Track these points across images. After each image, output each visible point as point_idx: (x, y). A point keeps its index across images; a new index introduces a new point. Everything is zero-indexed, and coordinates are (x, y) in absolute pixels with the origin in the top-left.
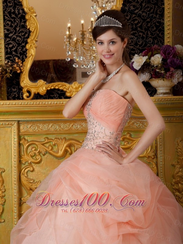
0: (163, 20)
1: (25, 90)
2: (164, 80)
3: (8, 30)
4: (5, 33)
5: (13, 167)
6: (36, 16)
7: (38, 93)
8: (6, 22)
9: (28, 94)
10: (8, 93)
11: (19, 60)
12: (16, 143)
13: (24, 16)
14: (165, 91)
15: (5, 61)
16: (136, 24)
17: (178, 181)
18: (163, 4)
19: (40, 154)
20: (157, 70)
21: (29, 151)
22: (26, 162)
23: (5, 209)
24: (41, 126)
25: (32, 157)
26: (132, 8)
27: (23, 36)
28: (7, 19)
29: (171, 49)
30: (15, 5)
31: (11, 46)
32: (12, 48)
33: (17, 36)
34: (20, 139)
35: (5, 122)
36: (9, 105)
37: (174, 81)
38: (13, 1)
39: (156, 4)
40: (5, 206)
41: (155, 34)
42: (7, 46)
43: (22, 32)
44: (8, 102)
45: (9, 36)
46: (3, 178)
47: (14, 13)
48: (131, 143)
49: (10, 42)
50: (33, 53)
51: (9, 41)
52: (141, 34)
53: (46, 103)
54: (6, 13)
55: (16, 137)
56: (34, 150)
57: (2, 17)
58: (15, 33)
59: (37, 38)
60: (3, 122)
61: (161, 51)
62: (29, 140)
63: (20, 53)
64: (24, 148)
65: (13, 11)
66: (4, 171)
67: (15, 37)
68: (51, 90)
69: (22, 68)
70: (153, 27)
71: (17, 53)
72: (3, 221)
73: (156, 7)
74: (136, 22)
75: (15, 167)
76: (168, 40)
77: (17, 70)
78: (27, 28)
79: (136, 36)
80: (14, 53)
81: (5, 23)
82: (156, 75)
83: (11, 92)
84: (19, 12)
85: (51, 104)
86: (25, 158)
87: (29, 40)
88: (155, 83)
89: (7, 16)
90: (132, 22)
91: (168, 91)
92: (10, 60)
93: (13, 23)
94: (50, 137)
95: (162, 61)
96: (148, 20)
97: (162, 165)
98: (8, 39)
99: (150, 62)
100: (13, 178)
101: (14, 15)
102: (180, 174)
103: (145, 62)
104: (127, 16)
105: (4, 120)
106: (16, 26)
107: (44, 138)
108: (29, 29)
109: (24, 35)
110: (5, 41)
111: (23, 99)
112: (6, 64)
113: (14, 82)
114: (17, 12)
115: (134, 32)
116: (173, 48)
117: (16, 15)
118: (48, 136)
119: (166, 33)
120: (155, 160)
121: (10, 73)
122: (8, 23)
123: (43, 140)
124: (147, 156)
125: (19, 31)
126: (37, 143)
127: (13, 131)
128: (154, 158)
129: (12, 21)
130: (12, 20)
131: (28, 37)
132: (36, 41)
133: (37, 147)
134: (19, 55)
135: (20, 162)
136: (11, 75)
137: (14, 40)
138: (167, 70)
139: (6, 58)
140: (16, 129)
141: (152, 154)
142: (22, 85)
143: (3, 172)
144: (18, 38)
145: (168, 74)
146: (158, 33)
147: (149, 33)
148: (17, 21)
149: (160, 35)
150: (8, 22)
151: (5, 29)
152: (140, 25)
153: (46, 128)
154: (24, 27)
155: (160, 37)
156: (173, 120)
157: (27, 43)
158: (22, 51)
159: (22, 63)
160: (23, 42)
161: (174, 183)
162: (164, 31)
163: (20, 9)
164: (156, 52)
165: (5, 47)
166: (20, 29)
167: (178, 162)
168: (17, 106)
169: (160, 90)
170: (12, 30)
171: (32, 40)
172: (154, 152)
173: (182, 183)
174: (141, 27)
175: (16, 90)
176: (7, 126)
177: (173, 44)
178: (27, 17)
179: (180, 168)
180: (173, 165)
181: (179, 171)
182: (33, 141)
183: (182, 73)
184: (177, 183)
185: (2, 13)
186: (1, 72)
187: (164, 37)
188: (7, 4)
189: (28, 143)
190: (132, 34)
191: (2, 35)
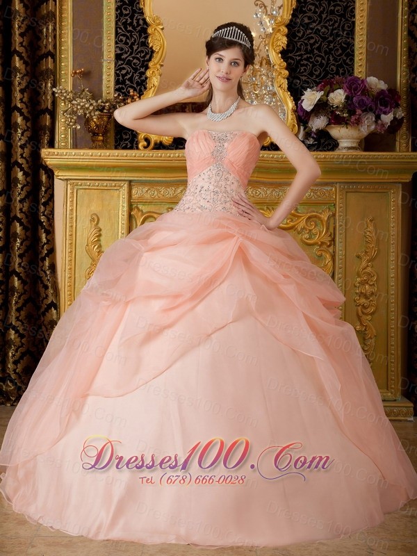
0: (353, 39)
1: (141, 136)
2: (347, 128)
3: (121, 49)
4: (116, 53)
6: (162, 29)
7: (161, 142)
8: (119, 37)
9: (145, 143)
10: (116, 142)
11: (135, 93)
12: (126, 214)
13: (147, 29)
14: (350, 145)
15: (115, 93)
16: (312, 45)
17: (365, 280)
18: (354, 16)
20: (338, 113)
24: (163, 190)
26: (306, 21)
27: (142, 58)
28: (120, 33)
29: (360, 82)
30: (134, 12)
31: (124, 72)
32: (126, 75)
33: (134, 58)
34: (131, 208)
35: (111, 182)
36: (118, 156)
37: (362, 129)
38: (130, 8)
39: (342, 16)
41: (340, 60)
42: (118, 72)
43: (142, 51)
44: (116, 152)
45: (123, 57)
47: (131, 24)
48: (296, 221)
49: (124, 66)
50: (156, 84)
51: (122, 64)
52: (319, 59)
53: (172, 155)
54: (119, 24)
55: (125, 205)
57: (114, 29)
58: (131, 54)
59: (162, 62)
60: (107, 182)
61: (345, 85)
62: (144, 211)
63: (137, 83)
64: (137, 222)
65: (129, 21)
67: (131, 59)
70: (338, 50)
71: (132, 82)
73: (343, 20)
74: (312, 41)
76: (359, 69)
78: (148, 47)
79: (311, 62)
80: (127, 82)
81: (117, 39)
82: (336, 120)
83: (121, 139)
84: (138, 23)
85: (178, 157)
87: (151, 64)
88: (336, 132)
89: (120, 28)
90: (306, 41)
91: (354, 145)
92: (123, 93)
93: (129, 39)
95: (345, 99)
96: (331, 39)
97: (342, 255)
98: (120, 62)
99: (328, 100)
101: (131, 27)
102: (369, 270)
103: (319, 100)
104: (299, 32)
105: (109, 178)
106: (133, 44)
107: (167, 209)
108: (151, 48)
109: (144, 57)
110: (116, 64)
111: (138, 148)
112: (116, 98)
114: (135, 22)
115: (309, 55)
116: (363, 81)
117: (134, 28)
119: (356, 59)
120: (331, 250)
122: (121, 39)
124: (320, 243)
125: (136, 50)
127: (121, 195)
128: (329, 246)
129: (128, 36)
130: (127, 34)
131: (150, 60)
132: (162, 66)
134: (135, 86)
137: (129, 63)
138: (352, 113)
139: (116, 90)
140: (126, 194)
141: (327, 240)
144: (135, 61)
145: (353, 118)
146: (345, 58)
147: (331, 58)
148: (135, 36)
149: (348, 61)
150: (121, 37)
151: (116, 47)
152: (317, 45)
153: (171, 193)
154: (145, 44)
155: (347, 64)
156: (361, 189)
157: (147, 68)
158: (141, 80)
159: (139, 97)
160: (142, 67)
161: (359, 283)
162: (353, 56)
163: (139, 19)
164: (338, 86)
165: (116, 73)
166: (138, 48)
167: (366, 252)
168: (129, 158)
169: (344, 144)
170: (127, 49)
171: (155, 64)
172: (330, 235)
173: (371, 283)
174: (319, 49)
175: (128, 137)
176: (112, 188)
177: (368, 75)
178: (150, 31)
179: (369, 261)
180: (358, 257)
181: (368, 266)
182: (150, 212)
183: (374, 119)
184: (363, 283)
185: (113, 25)
186: (109, 110)
187: (353, 64)
188: (121, 11)
189: (142, 215)
190: (305, 59)
191: (113, 55)
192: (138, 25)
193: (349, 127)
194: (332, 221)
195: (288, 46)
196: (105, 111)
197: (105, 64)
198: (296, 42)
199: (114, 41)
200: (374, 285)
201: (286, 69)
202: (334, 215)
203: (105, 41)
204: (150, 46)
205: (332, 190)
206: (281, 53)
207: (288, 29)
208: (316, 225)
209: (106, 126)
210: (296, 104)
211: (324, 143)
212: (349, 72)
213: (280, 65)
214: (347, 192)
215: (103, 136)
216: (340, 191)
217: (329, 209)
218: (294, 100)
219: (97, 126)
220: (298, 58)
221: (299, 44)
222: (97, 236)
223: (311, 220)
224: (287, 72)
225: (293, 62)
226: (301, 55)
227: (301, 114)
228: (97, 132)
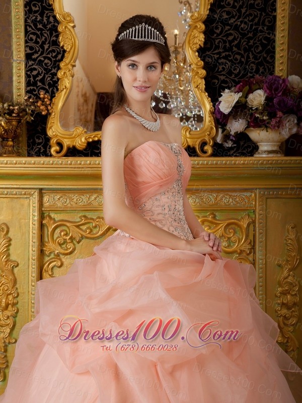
0: (275, 36)
1: (53, 141)
2: (267, 131)
3: (31, 48)
4: (27, 52)
5: (31, 259)
6: (74, 27)
7: (74, 147)
8: (29, 36)
9: (58, 148)
10: (29, 146)
11: (47, 96)
12: (36, 223)
14: (270, 148)
15: (25, 96)
16: (230, 42)
17: (287, 290)
18: (275, 10)
19: (72, 242)
20: (257, 115)
21: (56, 236)
22: (51, 253)
23: (17, 323)
24: (75, 197)
25: (60, 245)
26: (225, 16)
27: (53, 57)
28: (30, 31)
29: (281, 82)
30: (44, 8)
31: (35, 73)
32: (37, 76)
33: (45, 58)
34: (42, 216)
35: (20, 190)
37: (283, 133)
38: (39, 4)
39: (263, 10)
40: (17, 319)
41: (260, 57)
42: (29, 73)
43: (53, 51)
44: (29, 160)
45: (33, 57)
46: (16, 275)
47: (41, 22)
48: (214, 228)
49: (34, 66)
50: (68, 85)
52: (238, 57)
53: (83, 163)
54: (29, 21)
55: (36, 214)
56: (64, 235)
57: (23, 27)
58: (42, 53)
59: (74, 62)
60: (16, 190)
61: (265, 86)
62: (56, 219)
63: (49, 84)
64: (48, 231)
65: (39, 18)
66: (18, 266)
68: (94, 142)
69: (49, 108)
70: (257, 47)
71: (44, 84)
72: (14, 341)
73: (264, 14)
74: (231, 38)
75: (34, 260)
76: (280, 68)
77: (42, 110)
78: (59, 46)
79: (230, 61)
80: (39, 84)
81: (27, 38)
82: (256, 123)
83: (34, 143)
84: (48, 20)
85: (90, 164)
86: (50, 246)
87: (62, 65)
88: (256, 135)
89: (30, 26)
90: (224, 38)
91: (275, 148)
92: (35, 95)
93: (39, 38)
94: (89, 215)
95: (266, 100)
96: (250, 35)
97: (262, 264)
98: (31, 63)
99: (246, 102)
100: (30, 276)
101: (41, 25)
102: (290, 279)
103: (237, 102)
104: (217, 28)
106: (44, 43)
107: (80, 217)
108: (63, 47)
109: (56, 57)
110: (26, 65)
111: (51, 156)
112: (26, 101)
113: (39, 128)
114: (45, 19)
115: (227, 53)
116: (284, 81)
117: (45, 26)
118: (87, 214)
119: (277, 56)
120: (251, 257)
121: (32, 115)
122: (31, 38)
123: (79, 220)
124: (239, 251)
125: (47, 49)
126: (68, 224)
127: (31, 204)
128: (250, 253)
129: (38, 34)
130: (37, 32)
131: (62, 60)
133: (68, 230)
134: (47, 87)
135: (42, 252)
136: (33, 119)
137: (40, 63)
138: (272, 115)
139: (27, 92)
140: (36, 202)
141: (246, 248)
142: (50, 133)
143: (16, 267)
144: (46, 61)
145: (273, 122)
146: (265, 55)
147: (251, 56)
148: (46, 35)
150: (31, 36)
151: (26, 46)
152: (236, 42)
153: (85, 200)
154: (56, 43)
155: (268, 62)
156: (282, 194)
157: (59, 68)
158: (53, 81)
159: (51, 100)
160: (54, 67)
161: (281, 293)
162: (274, 52)
163: (50, 16)
164: (258, 87)
165: (26, 74)
166: (49, 47)
167: (287, 261)
168: (42, 166)
169: (264, 147)
170: (37, 49)
171: (67, 65)
172: (250, 243)
173: (293, 293)
174: (238, 46)
175: (41, 141)
176: (21, 196)
177: (290, 73)
178: (60, 29)
179: (290, 270)
180: (279, 266)
181: (289, 275)
182: (62, 221)
183: (296, 121)
184: (284, 293)
185: (22, 22)
186: (18, 114)
187: (274, 62)
188: (30, 8)
189: (54, 223)
190: (223, 58)
191: (22, 55)
192: (49, 22)
193: (269, 130)
194: (251, 227)
195: (205, 43)
196: (14, 115)
197: (14, 64)
198: (214, 40)
199: (23, 40)
200: (296, 294)
201: (204, 68)
202: (254, 222)
203: (14, 40)
204: (61, 45)
205: (251, 196)
206: (198, 51)
207: (206, 26)
208: (235, 233)
209: (15, 131)
210: (214, 106)
211: (243, 145)
212: (269, 69)
213: (196, 64)
214: (267, 198)
215: (13, 141)
216: (260, 197)
217: (249, 216)
218: (212, 101)
219: (5, 131)
220: (216, 56)
221: (217, 41)
222: (7, 246)
223: (230, 227)
224: (204, 72)
225: (210, 60)
226: (219, 53)
227: (218, 116)
228: (6, 137)
